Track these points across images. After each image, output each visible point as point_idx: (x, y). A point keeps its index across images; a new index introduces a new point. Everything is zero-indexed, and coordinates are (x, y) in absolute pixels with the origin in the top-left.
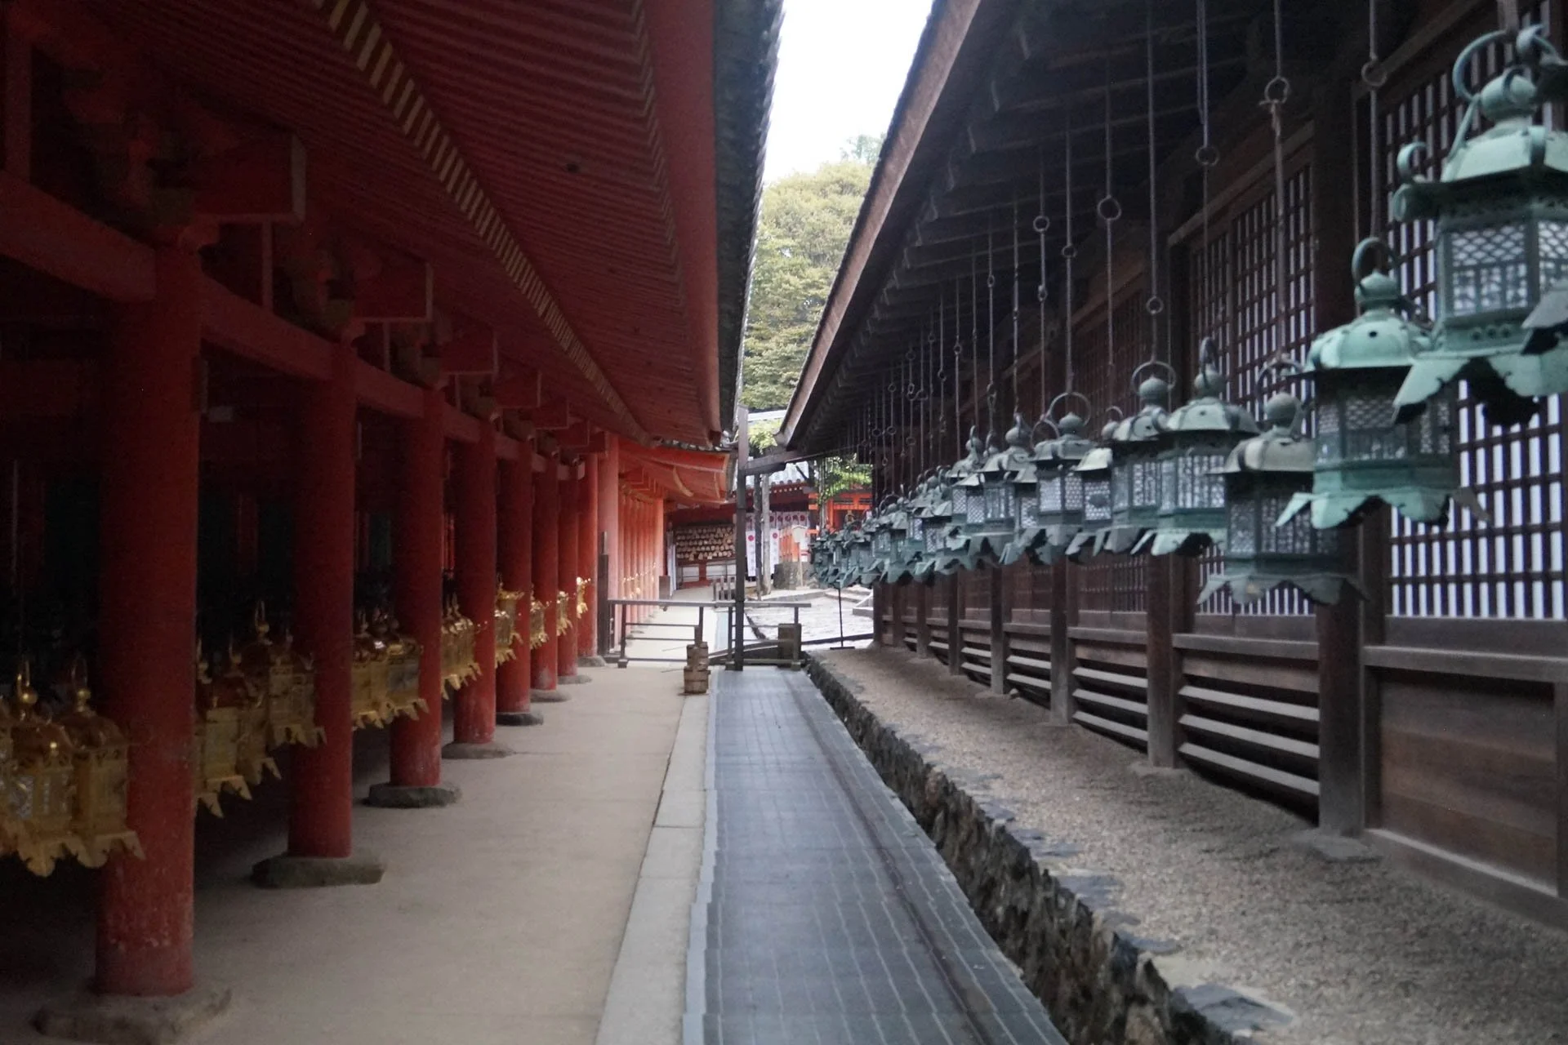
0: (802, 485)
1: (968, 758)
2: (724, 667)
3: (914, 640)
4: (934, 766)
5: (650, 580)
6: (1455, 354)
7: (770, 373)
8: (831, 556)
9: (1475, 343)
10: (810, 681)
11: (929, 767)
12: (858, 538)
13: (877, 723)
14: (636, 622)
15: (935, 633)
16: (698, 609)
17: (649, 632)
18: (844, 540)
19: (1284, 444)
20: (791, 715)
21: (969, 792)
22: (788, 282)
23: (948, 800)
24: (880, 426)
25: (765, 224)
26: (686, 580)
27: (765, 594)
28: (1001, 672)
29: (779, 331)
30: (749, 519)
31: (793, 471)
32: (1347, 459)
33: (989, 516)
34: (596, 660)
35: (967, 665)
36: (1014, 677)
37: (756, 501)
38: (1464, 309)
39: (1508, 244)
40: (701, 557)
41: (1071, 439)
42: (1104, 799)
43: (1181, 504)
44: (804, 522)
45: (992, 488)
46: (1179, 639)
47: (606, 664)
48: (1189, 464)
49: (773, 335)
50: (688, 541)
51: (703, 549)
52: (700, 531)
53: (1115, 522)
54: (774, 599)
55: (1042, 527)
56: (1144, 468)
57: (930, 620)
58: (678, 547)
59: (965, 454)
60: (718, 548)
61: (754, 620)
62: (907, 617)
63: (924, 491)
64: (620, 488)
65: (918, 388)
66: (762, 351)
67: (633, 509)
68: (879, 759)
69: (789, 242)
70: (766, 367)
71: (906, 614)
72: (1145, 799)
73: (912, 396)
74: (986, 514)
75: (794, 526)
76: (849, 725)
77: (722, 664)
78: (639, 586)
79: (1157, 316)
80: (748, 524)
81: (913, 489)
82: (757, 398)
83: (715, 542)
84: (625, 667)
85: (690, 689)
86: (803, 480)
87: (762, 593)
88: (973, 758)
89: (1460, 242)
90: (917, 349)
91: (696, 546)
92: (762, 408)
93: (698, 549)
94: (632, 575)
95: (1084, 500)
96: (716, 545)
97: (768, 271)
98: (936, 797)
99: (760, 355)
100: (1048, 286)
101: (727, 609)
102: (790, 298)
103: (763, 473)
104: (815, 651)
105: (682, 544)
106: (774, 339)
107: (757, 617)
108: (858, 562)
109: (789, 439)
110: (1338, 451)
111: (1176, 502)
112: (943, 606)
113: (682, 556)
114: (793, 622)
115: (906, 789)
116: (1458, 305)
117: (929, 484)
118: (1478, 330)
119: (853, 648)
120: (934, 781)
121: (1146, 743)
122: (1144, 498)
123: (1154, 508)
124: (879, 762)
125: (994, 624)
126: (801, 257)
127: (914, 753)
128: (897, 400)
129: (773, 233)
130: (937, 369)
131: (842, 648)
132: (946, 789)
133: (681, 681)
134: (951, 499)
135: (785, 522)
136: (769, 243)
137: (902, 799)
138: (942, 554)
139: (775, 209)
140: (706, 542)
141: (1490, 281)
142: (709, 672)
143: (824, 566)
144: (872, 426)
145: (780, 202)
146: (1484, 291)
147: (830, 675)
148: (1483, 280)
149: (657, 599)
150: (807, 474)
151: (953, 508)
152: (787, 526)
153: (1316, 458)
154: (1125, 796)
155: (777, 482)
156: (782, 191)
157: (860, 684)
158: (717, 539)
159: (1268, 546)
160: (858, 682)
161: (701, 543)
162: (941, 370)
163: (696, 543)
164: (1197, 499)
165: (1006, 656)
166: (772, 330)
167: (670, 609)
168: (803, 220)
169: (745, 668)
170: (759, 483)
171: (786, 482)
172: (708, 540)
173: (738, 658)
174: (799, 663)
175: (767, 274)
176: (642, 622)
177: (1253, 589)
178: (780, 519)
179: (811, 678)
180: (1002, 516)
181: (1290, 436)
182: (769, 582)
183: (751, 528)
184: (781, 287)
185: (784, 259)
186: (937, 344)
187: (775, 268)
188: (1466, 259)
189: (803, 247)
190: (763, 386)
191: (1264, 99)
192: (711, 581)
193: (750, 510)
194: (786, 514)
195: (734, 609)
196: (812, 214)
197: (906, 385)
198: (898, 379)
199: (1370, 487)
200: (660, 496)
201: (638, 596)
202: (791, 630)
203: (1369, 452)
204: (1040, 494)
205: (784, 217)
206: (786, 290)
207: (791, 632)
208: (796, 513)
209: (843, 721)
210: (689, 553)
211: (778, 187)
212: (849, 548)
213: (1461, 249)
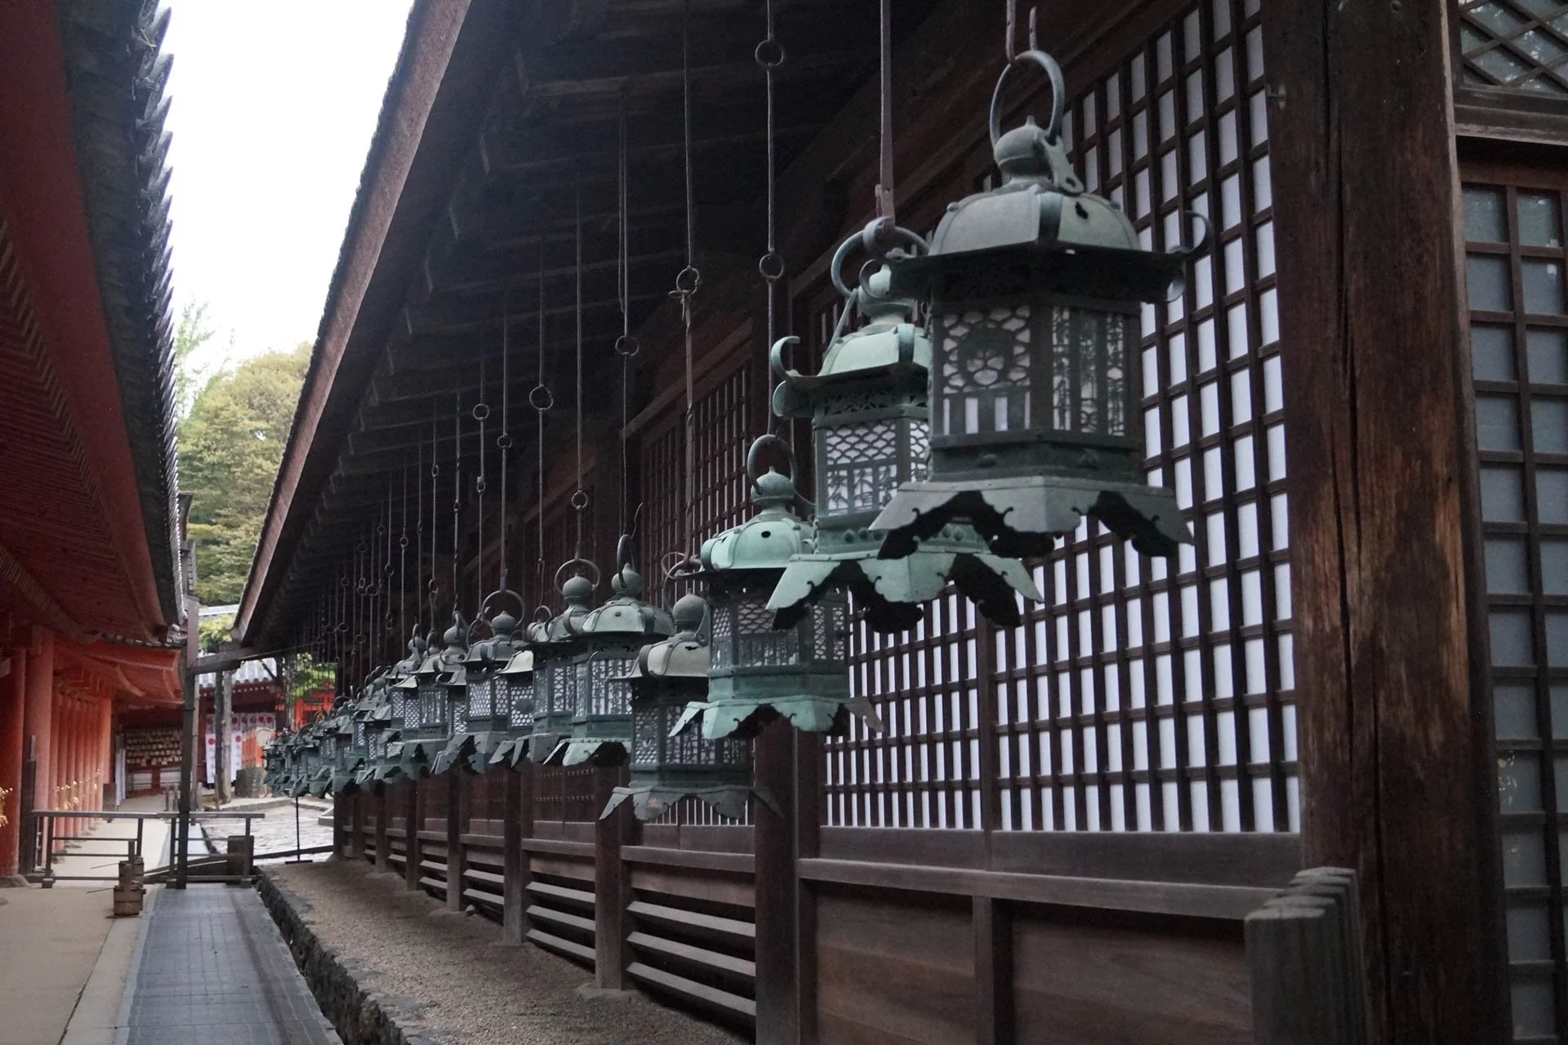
0: (270, 684)
1: (408, 984)
2: (165, 885)
3: (373, 853)
4: (369, 994)
5: (91, 786)
6: (826, 557)
7: (238, 564)
8: (283, 762)
9: (849, 546)
10: (259, 898)
11: (364, 995)
12: (307, 744)
13: (319, 948)
14: (72, 836)
15: (395, 845)
16: (136, 821)
17: (86, 847)
18: (296, 745)
19: (690, 648)
20: (231, 938)
21: (399, 1023)
22: (260, 467)
23: (380, 1032)
24: (333, 624)
25: (237, 404)
26: (136, 788)
27: (224, 803)
28: (457, 887)
29: (249, 518)
30: (210, 721)
31: (260, 669)
32: (739, 666)
33: (424, 721)
34: (17, 880)
35: (425, 880)
36: (470, 892)
37: (217, 701)
38: (836, 510)
39: (880, 444)
40: (154, 763)
41: (501, 640)
42: (544, 1028)
43: (594, 710)
44: (271, 725)
45: (428, 691)
46: (628, 852)
47: (28, 884)
48: (603, 668)
49: (243, 522)
50: (141, 744)
51: (157, 753)
52: (154, 734)
53: (536, 729)
54: (234, 809)
55: (471, 734)
56: (565, 671)
57: (389, 831)
58: (128, 752)
59: (408, 654)
60: (173, 752)
61: (208, 832)
62: (367, 828)
63: (370, 693)
64: (54, 688)
65: (368, 582)
66: (230, 539)
67: (72, 710)
68: (319, 985)
69: (262, 424)
70: (234, 557)
71: (367, 825)
72: (585, 1026)
73: (363, 591)
74: (421, 719)
75: (258, 729)
76: (295, 948)
77: (164, 882)
78: (77, 796)
79: (583, 511)
80: (208, 726)
81: (361, 690)
82: (223, 589)
83: (171, 746)
84: (51, 887)
85: (120, 912)
86: (270, 678)
87: (220, 802)
88: (414, 983)
89: (834, 440)
90: (368, 541)
91: (149, 751)
92: (229, 601)
93: (152, 754)
94: (68, 783)
95: (510, 704)
96: (171, 749)
97: (238, 455)
98: (369, 1030)
99: (228, 544)
100: (486, 479)
101: (170, 821)
102: (262, 485)
103: (226, 670)
104: (269, 866)
105: (132, 748)
106: (243, 528)
107: (212, 828)
108: (307, 769)
109: (243, 635)
110: (729, 656)
111: (590, 710)
112: (402, 816)
113: (133, 762)
114: (244, 833)
115: (343, 1019)
116: (832, 505)
117: (375, 685)
118: (850, 531)
119: (311, 861)
120: (367, 1011)
121: (593, 961)
122: (565, 704)
123: (569, 715)
124: (319, 990)
125: (450, 835)
126: (275, 441)
127: (350, 979)
128: (350, 597)
129: (245, 415)
130: (385, 561)
131: (299, 862)
132: (378, 1019)
133: (110, 903)
134: (392, 703)
135: (250, 725)
136: (241, 425)
137: (338, 1032)
138: (383, 761)
139: (248, 389)
140: (160, 746)
141: (862, 482)
142: (144, 892)
143: (278, 773)
144: (325, 623)
145: (253, 382)
146: (858, 492)
147: (279, 893)
148: (857, 480)
149: (100, 811)
150: (275, 673)
151: (393, 712)
152: (251, 728)
153: (711, 664)
154: (567, 1022)
155: (242, 681)
156: (257, 370)
157: (308, 903)
158: (173, 743)
159: (673, 757)
160: (307, 900)
161: (154, 747)
162: (389, 564)
163: (149, 748)
164: (610, 706)
165: (463, 870)
166: (242, 517)
167: (116, 820)
168: (278, 401)
169: (188, 886)
170: (221, 682)
171: (251, 681)
172: (162, 743)
173: (180, 873)
174: (250, 880)
175: (237, 458)
176: (80, 836)
177: (655, 803)
178: (245, 721)
179: (261, 896)
180: (438, 721)
181: (697, 640)
182: (229, 790)
183: (212, 732)
184: (251, 471)
185: (257, 443)
186: (385, 538)
187: (247, 451)
188: (839, 458)
189: (277, 430)
190: (229, 577)
191: (674, 288)
192: (164, 789)
193: (212, 711)
194: (250, 716)
195: (178, 820)
196: (288, 396)
197: (358, 578)
198: (350, 574)
199: (759, 696)
200: (106, 696)
201: (76, 807)
202: (241, 842)
203: (762, 658)
204: (469, 698)
205: (258, 398)
206: (258, 475)
207: (242, 845)
208: (261, 714)
209: (288, 943)
210: (142, 758)
211: (252, 365)
212: (300, 753)
213: (834, 447)
